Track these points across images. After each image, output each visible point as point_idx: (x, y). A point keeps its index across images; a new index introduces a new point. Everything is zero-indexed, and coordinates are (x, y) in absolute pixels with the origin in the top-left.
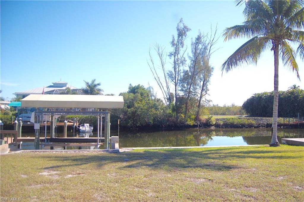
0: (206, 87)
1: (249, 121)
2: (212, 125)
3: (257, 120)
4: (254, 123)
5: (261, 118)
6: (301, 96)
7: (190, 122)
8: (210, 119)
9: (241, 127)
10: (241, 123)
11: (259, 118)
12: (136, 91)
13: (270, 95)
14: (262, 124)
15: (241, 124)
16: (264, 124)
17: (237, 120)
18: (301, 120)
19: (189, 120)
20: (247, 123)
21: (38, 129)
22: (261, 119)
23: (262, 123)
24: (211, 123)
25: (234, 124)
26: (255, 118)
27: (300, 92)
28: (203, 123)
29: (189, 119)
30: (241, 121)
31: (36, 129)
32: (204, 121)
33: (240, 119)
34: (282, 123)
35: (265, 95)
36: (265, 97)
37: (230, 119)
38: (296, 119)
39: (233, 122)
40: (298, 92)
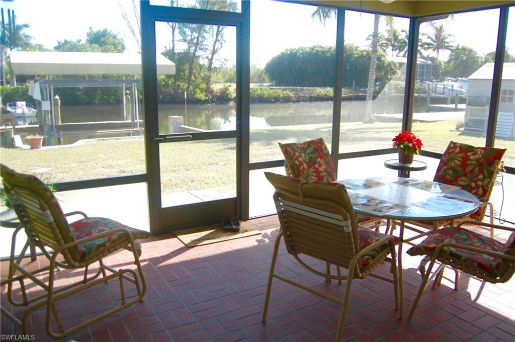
0: (222, 36)
1: (284, 92)
2: (230, 100)
3: (296, 90)
4: (292, 95)
5: (302, 88)
6: (356, 56)
7: (201, 95)
8: (227, 89)
9: (273, 102)
10: (274, 95)
11: (298, 88)
12: (102, 39)
13: (311, 52)
14: (303, 97)
15: (273, 98)
16: (306, 97)
17: (267, 90)
18: (356, 92)
19: (198, 91)
20: (281, 95)
21: (48, 111)
22: (302, 90)
23: (303, 95)
24: (229, 96)
25: (263, 98)
26: (293, 87)
27: (354, 49)
28: (216, 95)
29: (198, 89)
30: (273, 93)
31: (45, 111)
32: (217, 93)
33: (271, 89)
34: (330, 95)
35: (301, 52)
36: (302, 54)
37: (257, 90)
38: (350, 91)
39: (263, 94)
40: (352, 49)
